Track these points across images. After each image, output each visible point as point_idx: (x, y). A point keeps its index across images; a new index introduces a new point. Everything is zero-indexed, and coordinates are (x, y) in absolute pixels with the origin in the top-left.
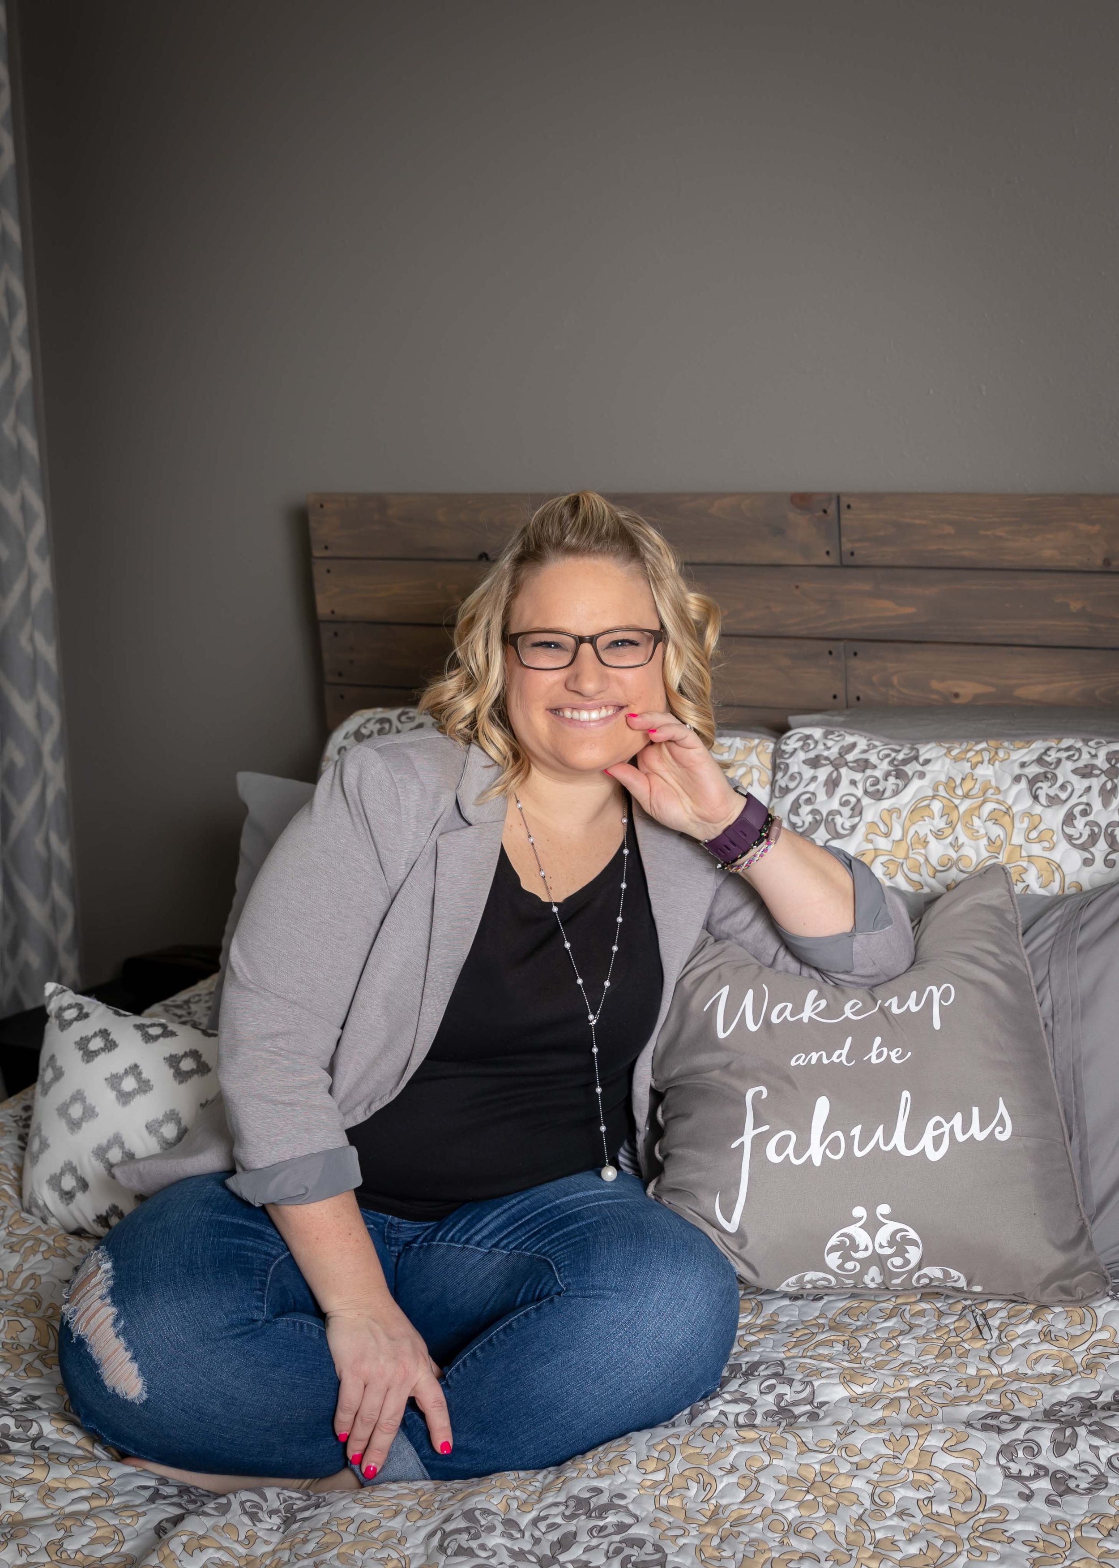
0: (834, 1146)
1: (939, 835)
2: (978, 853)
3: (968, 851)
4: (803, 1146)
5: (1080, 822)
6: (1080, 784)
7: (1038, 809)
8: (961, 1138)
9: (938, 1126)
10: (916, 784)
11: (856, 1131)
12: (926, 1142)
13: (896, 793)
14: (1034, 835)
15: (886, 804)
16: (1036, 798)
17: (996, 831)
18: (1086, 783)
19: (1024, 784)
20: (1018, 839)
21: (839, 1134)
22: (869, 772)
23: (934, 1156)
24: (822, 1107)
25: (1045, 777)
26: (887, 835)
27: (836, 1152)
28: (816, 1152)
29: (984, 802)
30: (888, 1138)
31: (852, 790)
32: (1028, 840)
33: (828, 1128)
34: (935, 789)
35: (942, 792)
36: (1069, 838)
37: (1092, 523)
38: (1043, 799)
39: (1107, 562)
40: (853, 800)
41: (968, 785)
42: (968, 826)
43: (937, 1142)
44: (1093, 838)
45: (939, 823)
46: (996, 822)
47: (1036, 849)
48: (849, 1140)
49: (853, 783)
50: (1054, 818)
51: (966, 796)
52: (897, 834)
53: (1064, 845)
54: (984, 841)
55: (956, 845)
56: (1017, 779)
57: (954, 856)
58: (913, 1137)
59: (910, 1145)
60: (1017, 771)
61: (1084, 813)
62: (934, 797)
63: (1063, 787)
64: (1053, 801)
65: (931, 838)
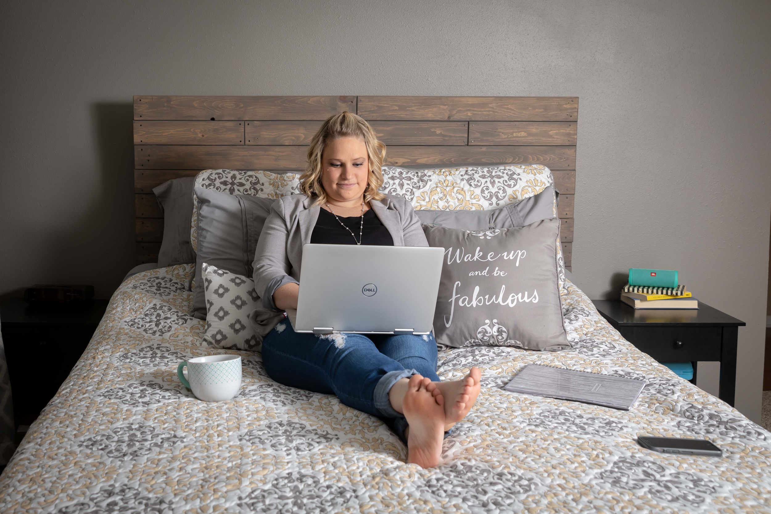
0: (480, 301)
1: (441, 199)
2: (455, 204)
3: (451, 203)
4: (470, 301)
5: (486, 192)
6: (483, 181)
7: (472, 189)
8: (520, 301)
9: (513, 296)
10: (429, 183)
11: (487, 297)
12: (509, 301)
13: (424, 187)
14: (472, 197)
15: (421, 190)
16: (471, 185)
17: (460, 197)
18: (485, 180)
19: (465, 181)
20: (468, 198)
21: (482, 297)
22: (412, 181)
23: (511, 305)
24: (477, 289)
25: (471, 179)
26: (424, 200)
27: (480, 303)
28: (474, 303)
29: (454, 188)
30: (497, 300)
31: (408, 186)
32: (471, 198)
33: (478, 296)
34: (436, 184)
35: (439, 185)
36: (484, 197)
37: (445, 105)
38: (473, 185)
39: (449, 117)
40: (410, 190)
41: (447, 182)
42: (450, 195)
43: (513, 301)
44: (491, 197)
45: (441, 195)
46: (460, 193)
47: (474, 201)
48: (485, 299)
49: (408, 184)
50: (478, 191)
51: (447, 186)
52: (427, 200)
53: (482, 199)
54: (457, 200)
55: (447, 202)
56: (462, 180)
57: (447, 205)
58: (504, 300)
59: (504, 302)
60: (461, 178)
61: (487, 189)
62: (437, 187)
63: (478, 181)
64: (476, 186)
65: (439, 200)
